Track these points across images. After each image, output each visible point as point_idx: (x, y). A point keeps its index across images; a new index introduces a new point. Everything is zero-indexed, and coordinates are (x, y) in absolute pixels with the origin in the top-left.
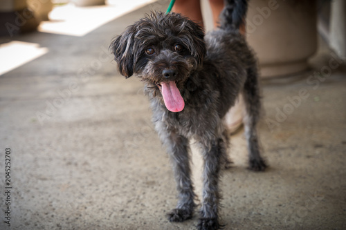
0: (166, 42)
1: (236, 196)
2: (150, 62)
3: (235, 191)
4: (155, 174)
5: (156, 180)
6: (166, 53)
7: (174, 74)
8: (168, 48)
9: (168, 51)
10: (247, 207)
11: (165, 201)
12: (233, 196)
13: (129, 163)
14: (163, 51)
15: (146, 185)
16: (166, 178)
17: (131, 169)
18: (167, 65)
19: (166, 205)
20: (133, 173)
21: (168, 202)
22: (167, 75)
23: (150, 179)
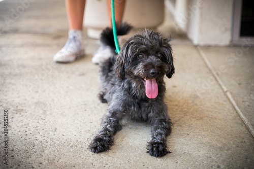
0: (153, 51)
1: (84, 121)
2: (141, 64)
3: (85, 118)
4: (25, 104)
5: (24, 108)
6: (153, 59)
7: (158, 74)
8: (153, 55)
9: (154, 57)
10: (91, 130)
11: (28, 124)
12: (82, 122)
13: (6, 95)
14: (150, 57)
15: (16, 112)
16: (33, 107)
17: (6, 100)
18: (153, 67)
19: (28, 127)
20: (7, 103)
21: (30, 125)
22: (153, 73)
23: (20, 107)
